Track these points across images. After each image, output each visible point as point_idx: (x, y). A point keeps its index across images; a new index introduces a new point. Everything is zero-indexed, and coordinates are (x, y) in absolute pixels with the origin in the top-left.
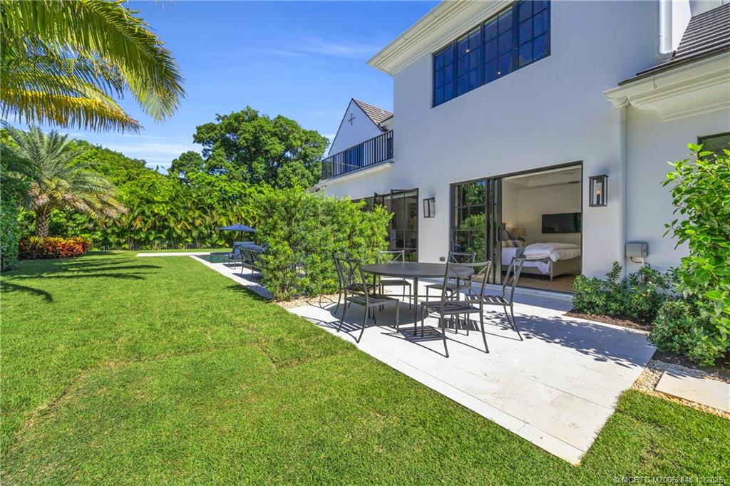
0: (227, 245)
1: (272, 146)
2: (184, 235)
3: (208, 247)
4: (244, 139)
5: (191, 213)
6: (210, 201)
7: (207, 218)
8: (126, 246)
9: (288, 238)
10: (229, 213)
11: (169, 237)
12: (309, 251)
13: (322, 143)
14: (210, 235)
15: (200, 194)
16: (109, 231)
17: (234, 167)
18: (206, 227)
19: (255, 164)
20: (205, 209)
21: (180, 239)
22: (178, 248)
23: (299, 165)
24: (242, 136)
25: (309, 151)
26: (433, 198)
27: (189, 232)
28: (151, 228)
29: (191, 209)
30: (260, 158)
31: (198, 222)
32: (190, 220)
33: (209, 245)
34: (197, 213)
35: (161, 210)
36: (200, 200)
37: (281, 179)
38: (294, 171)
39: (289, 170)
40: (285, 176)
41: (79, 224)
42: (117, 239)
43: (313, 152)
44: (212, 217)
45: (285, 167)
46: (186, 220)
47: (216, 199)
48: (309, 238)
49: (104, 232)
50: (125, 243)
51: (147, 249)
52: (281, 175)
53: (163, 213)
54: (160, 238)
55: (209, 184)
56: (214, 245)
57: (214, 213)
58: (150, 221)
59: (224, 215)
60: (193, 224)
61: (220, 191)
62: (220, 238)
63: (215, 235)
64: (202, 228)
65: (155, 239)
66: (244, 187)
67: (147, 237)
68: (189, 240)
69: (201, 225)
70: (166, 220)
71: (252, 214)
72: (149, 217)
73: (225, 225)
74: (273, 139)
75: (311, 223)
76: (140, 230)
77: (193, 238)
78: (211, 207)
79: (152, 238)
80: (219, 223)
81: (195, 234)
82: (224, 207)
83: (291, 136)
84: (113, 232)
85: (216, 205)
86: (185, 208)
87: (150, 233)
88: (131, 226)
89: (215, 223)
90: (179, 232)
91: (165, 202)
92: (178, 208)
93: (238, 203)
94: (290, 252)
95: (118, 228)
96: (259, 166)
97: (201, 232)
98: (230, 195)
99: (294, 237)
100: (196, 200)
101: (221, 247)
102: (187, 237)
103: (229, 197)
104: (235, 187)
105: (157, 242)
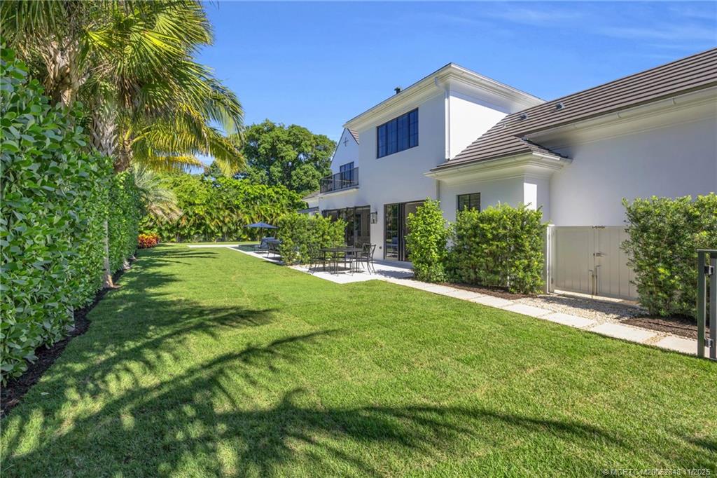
0: (249, 239)
1: (286, 153)
2: (216, 230)
3: (234, 241)
4: (264, 148)
5: (222, 212)
6: (236, 202)
7: (234, 216)
8: (174, 240)
9: (291, 237)
10: (251, 212)
11: (205, 232)
12: (301, 243)
13: (330, 146)
14: (236, 231)
15: (229, 196)
16: (163, 228)
17: (255, 172)
18: (233, 224)
19: (272, 168)
20: (232, 208)
21: (213, 233)
22: (211, 241)
23: (310, 167)
24: (262, 146)
25: (319, 155)
26: (376, 213)
27: (220, 228)
28: (193, 226)
29: (222, 209)
30: (276, 163)
31: (227, 220)
32: (222, 219)
33: (235, 239)
34: (227, 212)
35: (200, 211)
36: (228, 202)
37: (294, 181)
38: (305, 173)
39: (302, 173)
40: (298, 178)
41: (143, 223)
42: (168, 234)
43: (322, 155)
44: (238, 215)
45: (298, 170)
46: (218, 218)
47: (241, 200)
48: (301, 236)
49: (160, 229)
50: (173, 237)
51: (189, 242)
52: (295, 178)
53: (201, 213)
54: (198, 233)
55: (235, 187)
56: (239, 239)
57: (239, 212)
58: (192, 220)
59: (247, 213)
60: (223, 222)
61: (244, 193)
62: (244, 233)
63: (240, 231)
64: (230, 225)
65: (195, 234)
66: (263, 189)
67: (189, 233)
68: (220, 235)
69: (229, 222)
70: (203, 219)
71: (269, 212)
72: (191, 217)
73: (248, 222)
74: (287, 146)
75: (303, 230)
76: (185, 227)
77: (223, 233)
78: (237, 207)
79: (192, 233)
80: (243, 220)
81: (225, 229)
82: (248, 207)
83: (303, 143)
84: (166, 229)
85: (241, 206)
86: (217, 208)
87: (192, 230)
88: (178, 224)
89: (240, 220)
90: (213, 228)
91: (202, 204)
92: (212, 208)
93: (258, 203)
94: (292, 243)
95: (170, 226)
96: (276, 170)
97: (229, 228)
98: (252, 196)
99: (294, 237)
100: (226, 202)
101: (244, 240)
102: (218, 232)
103: (252, 198)
104: (256, 190)
105: (196, 236)
